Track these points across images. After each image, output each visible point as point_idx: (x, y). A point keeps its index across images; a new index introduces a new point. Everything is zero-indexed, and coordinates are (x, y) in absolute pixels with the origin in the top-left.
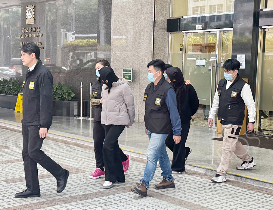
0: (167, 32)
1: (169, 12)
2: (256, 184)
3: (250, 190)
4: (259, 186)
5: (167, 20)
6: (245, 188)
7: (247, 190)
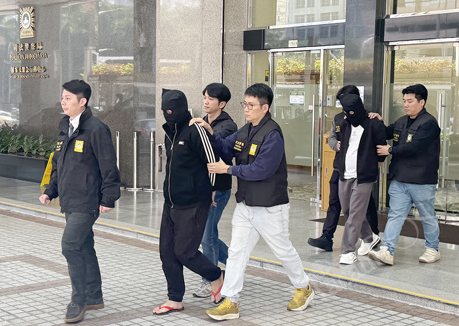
0: (244, 52)
1: (246, 20)
2: (375, 294)
3: (366, 303)
4: (381, 297)
5: (244, 31)
6: (358, 300)
7: (361, 304)
